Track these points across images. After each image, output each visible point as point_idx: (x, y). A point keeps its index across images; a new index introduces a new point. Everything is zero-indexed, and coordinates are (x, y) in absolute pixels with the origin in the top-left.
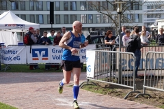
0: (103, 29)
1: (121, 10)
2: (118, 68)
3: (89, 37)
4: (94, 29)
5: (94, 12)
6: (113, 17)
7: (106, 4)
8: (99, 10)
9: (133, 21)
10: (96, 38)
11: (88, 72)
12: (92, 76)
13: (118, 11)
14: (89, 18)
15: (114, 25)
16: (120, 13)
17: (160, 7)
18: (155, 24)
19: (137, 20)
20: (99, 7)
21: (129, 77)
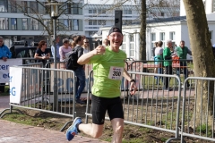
0: (31, 38)
1: (56, 14)
2: (52, 90)
3: (12, 48)
4: (19, 37)
5: (19, 16)
6: (45, 22)
7: (35, 5)
8: (25, 12)
9: (71, 28)
10: (22, 49)
11: (11, 96)
12: (18, 102)
13: (52, 15)
14: (12, 23)
15: (46, 33)
16: (55, 18)
17: (104, 12)
18: (99, 32)
19: (76, 28)
20: (26, 8)
21: (68, 103)
